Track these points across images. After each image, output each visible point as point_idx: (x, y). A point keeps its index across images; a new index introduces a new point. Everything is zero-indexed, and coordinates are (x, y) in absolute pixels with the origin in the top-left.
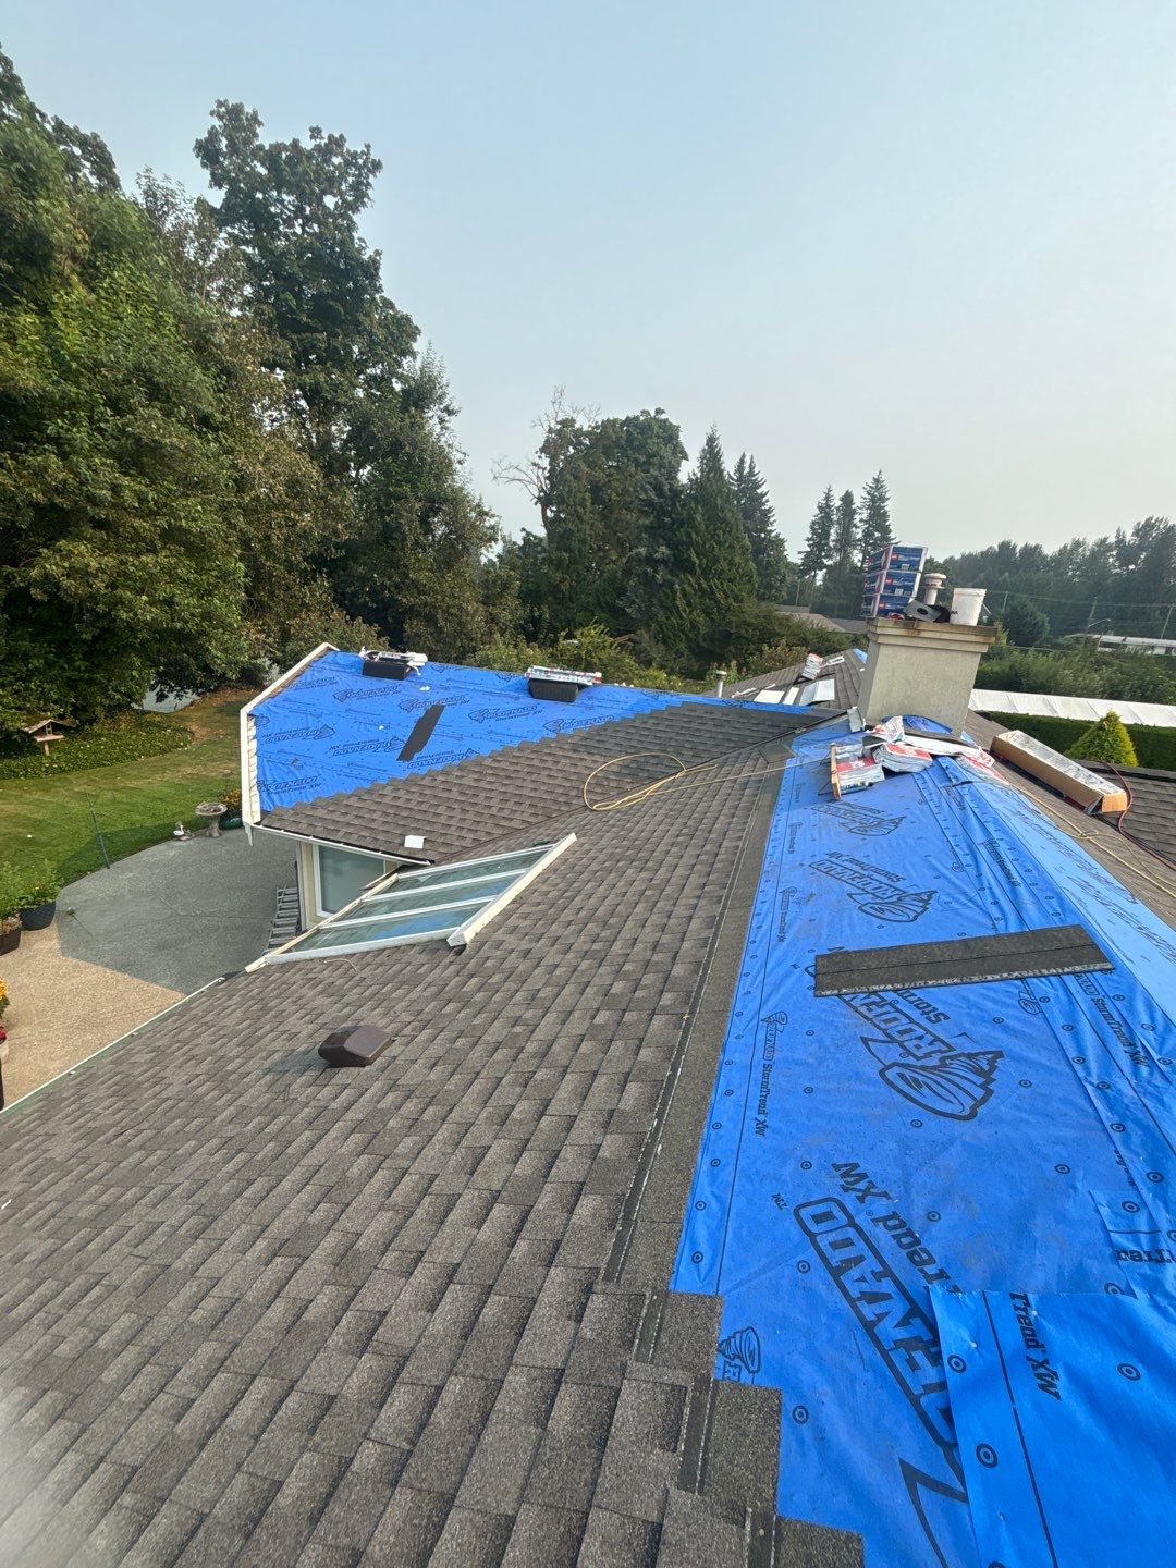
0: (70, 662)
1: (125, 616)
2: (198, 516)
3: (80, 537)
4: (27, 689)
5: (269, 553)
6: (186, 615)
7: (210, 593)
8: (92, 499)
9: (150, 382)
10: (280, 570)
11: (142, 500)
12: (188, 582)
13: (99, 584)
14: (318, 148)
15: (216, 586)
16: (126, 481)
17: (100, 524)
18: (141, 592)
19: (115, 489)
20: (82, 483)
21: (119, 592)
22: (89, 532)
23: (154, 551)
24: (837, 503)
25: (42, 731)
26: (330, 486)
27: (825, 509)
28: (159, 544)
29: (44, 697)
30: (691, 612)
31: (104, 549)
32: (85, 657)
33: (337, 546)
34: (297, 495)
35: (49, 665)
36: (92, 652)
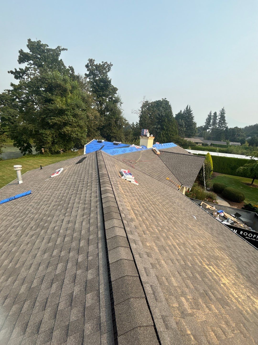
0: (65, 142)
1: (72, 136)
2: (82, 123)
3: (68, 126)
4: (60, 145)
5: (91, 128)
6: (79, 136)
7: (82, 133)
8: (70, 121)
9: (77, 105)
10: (92, 130)
11: (75, 121)
12: (80, 132)
13: (70, 132)
14: (103, 64)
15: (83, 132)
16: (73, 119)
17: (70, 124)
18: (74, 133)
19: (72, 120)
20: (69, 119)
21: (72, 133)
22: (69, 125)
23: (76, 128)
24: (213, 114)
25: (61, 151)
26: (101, 117)
27: (210, 116)
28: (77, 127)
29: (62, 147)
30: (163, 138)
31: (70, 127)
32: (67, 141)
33: (102, 126)
34: (96, 118)
35: (62, 142)
36: (68, 141)
